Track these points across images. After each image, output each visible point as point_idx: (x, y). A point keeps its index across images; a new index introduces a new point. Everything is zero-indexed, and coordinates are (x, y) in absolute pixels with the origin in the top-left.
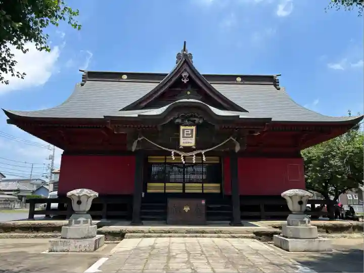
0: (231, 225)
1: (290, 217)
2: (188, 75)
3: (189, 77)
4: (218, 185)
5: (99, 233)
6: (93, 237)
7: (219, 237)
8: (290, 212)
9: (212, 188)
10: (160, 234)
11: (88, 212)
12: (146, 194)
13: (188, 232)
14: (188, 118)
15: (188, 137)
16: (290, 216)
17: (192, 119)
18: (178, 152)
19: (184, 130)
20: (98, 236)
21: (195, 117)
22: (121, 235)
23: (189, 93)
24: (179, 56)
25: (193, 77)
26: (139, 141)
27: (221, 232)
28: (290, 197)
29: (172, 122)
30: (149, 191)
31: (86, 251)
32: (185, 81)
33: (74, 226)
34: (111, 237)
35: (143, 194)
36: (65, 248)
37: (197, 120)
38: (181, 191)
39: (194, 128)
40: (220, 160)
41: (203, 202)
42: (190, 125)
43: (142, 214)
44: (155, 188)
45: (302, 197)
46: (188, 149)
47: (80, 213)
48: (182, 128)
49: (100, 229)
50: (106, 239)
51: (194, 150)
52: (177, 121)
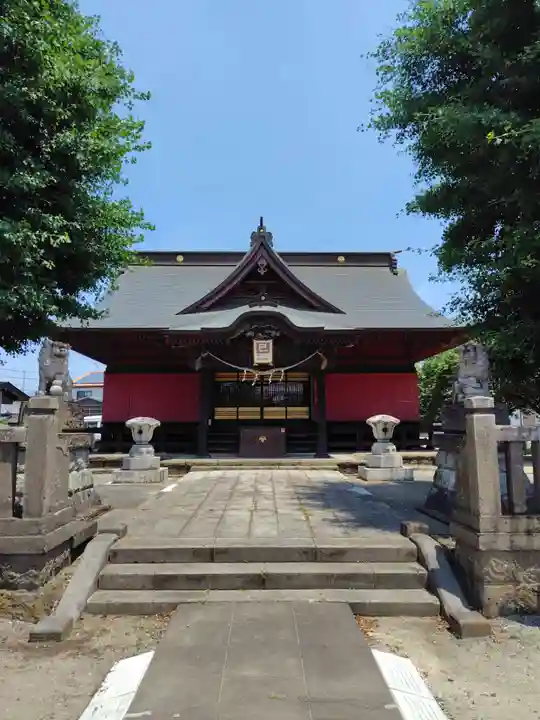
0: (316, 457)
1: (375, 446)
2: (265, 264)
3: (268, 266)
4: (305, 409)
5: (162, 465)
6: (156, 469)
7: (297, 469)
8: (375, 440)
9: (299, 412)
10: (230, 466)
11: (150, 443)
12: (214, 421)
13: (263, 464)
14: (262, 331)
15: (263, 352)
16: (375, 444)
17: (267, 332)
18: (251, 370)
19: (258, 345)
20: (161, 469)
21: (270, 328)
22: (186, 469)
23: (263, 298)
24: (254, 236)
25: (273, 266)
26: (202, 359)
27: (300, 464)
28: (375, 424)
29: (243, 335)
30: (216, 417)
31: (151, 482)
32: (262, 272)
33: (137, 457)
34: (175, 470)
35: (210, 421)
36: (128, 480)
37: (273, 333)
38: (259, 417)
39: (270, 342)
40: (309, 377)
41: (283, 431)
42: (265, 339)
43: (209, 445)
44: (224, 413)
45: (386, 423)
46: (263, 367)
47: (141, 443)
48: (255, 342)
49: (164, 462)
50: (170, 473)
51: (272, 368)
52: (249, 334)
